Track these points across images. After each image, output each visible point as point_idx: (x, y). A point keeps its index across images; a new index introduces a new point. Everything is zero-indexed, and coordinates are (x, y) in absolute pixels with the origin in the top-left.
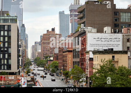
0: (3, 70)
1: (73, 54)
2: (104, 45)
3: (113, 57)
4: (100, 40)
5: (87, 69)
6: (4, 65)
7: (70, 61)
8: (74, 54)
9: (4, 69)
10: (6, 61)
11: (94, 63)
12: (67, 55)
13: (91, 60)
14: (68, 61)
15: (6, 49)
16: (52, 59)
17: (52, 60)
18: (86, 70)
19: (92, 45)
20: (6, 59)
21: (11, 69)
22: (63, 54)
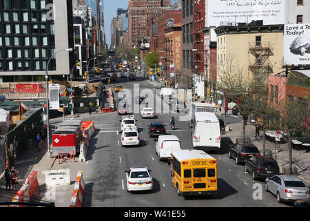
0: (38, 70)
1: (184, 34)
2: (245, 14)
3: (258, 39)
4: (236, 3)
5: (207, 66)
6: (41, 59)
7: (178, 51)
8: (186, 35)
9: (41, 69)
10: (44, 51)
11: (219, 52)
12: (171, 36)
13: (213, 45)
14: (175, 50)
15: (43, 27)
16: (147, 45)
17: (148, 49)
18: (205, 68)
19: (217, 15)
20: (44, 48)
21: (55, 69)
22: (166, 34)
